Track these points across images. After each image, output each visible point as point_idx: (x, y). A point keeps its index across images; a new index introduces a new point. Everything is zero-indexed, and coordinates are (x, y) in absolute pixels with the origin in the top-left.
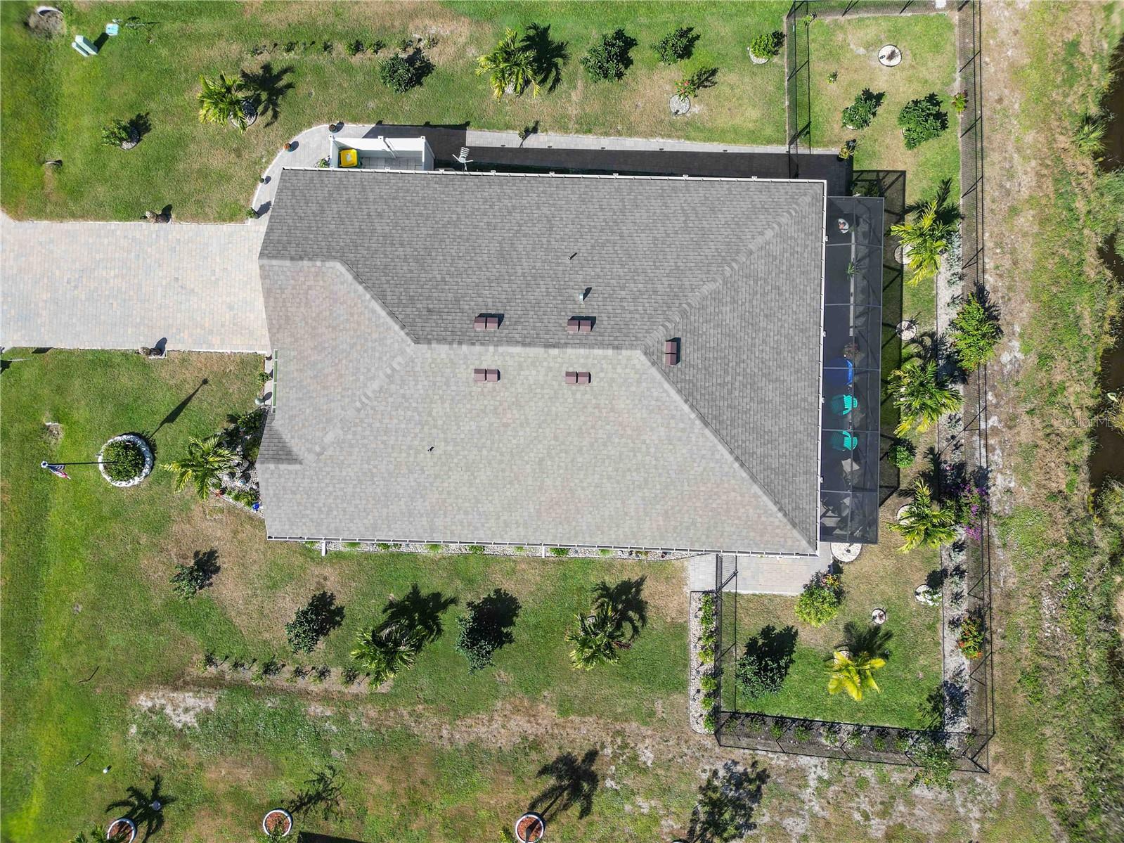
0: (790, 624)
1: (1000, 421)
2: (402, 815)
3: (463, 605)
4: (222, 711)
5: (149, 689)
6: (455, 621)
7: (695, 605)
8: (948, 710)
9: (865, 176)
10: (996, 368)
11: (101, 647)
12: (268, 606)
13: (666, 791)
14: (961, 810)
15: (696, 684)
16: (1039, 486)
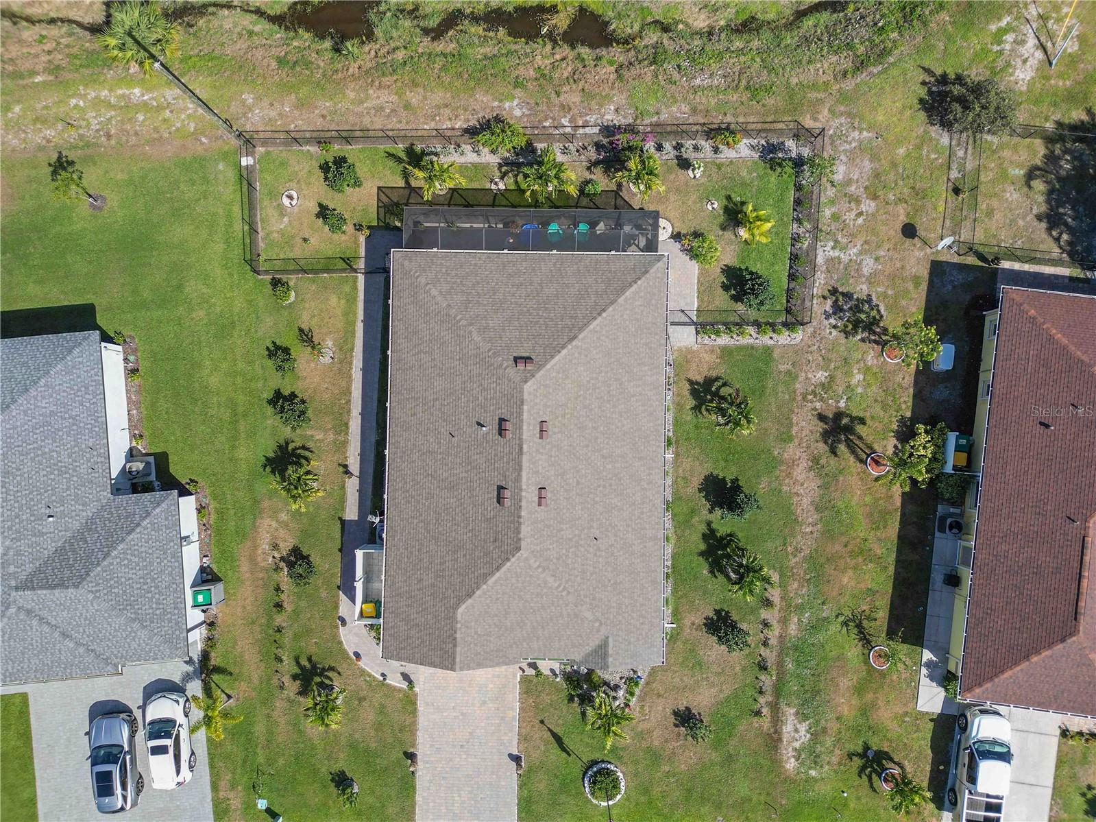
0: (719, 270)
1: (565, 117)
2: (871, 561)
3: (711, 517)
4: (796, 702)
5: (781, 761)
6: (724, 523)
7: (707, 341)
8: (780, 155)
9: (382, 216)
10: (525, 120)
11: (751, 800)
12: (715, 668)
13: (846, 361)
14: (853, 145)
15: (766, 340)
16: (612, 88)
